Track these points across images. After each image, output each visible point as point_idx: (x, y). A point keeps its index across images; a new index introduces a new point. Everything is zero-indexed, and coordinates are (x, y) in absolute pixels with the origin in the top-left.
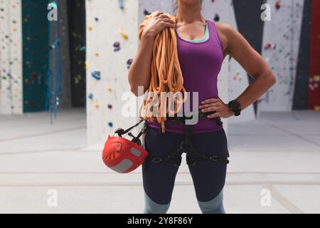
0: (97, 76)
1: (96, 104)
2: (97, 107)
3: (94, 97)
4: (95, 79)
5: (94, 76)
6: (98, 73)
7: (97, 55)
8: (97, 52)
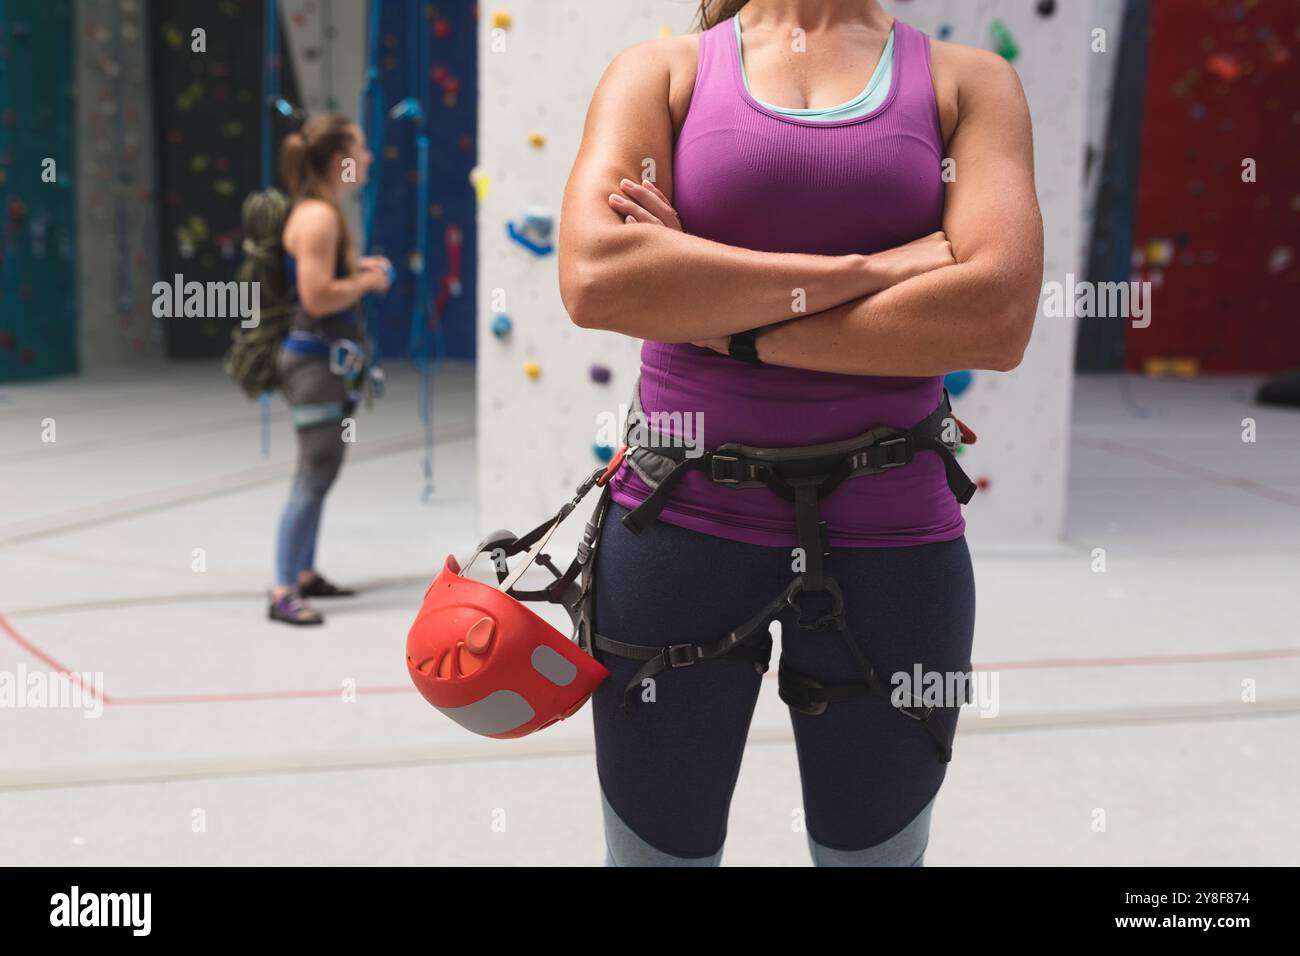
0: (534, 237)
1: (529, 364)
2: (535, 375)
3: (520, 332)
4: (525, 254)
5: (517, 236)
6: (544, 226)
7: (538, 143)
8: (539, 131)
